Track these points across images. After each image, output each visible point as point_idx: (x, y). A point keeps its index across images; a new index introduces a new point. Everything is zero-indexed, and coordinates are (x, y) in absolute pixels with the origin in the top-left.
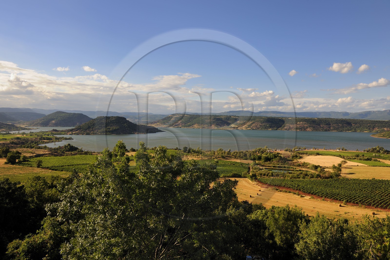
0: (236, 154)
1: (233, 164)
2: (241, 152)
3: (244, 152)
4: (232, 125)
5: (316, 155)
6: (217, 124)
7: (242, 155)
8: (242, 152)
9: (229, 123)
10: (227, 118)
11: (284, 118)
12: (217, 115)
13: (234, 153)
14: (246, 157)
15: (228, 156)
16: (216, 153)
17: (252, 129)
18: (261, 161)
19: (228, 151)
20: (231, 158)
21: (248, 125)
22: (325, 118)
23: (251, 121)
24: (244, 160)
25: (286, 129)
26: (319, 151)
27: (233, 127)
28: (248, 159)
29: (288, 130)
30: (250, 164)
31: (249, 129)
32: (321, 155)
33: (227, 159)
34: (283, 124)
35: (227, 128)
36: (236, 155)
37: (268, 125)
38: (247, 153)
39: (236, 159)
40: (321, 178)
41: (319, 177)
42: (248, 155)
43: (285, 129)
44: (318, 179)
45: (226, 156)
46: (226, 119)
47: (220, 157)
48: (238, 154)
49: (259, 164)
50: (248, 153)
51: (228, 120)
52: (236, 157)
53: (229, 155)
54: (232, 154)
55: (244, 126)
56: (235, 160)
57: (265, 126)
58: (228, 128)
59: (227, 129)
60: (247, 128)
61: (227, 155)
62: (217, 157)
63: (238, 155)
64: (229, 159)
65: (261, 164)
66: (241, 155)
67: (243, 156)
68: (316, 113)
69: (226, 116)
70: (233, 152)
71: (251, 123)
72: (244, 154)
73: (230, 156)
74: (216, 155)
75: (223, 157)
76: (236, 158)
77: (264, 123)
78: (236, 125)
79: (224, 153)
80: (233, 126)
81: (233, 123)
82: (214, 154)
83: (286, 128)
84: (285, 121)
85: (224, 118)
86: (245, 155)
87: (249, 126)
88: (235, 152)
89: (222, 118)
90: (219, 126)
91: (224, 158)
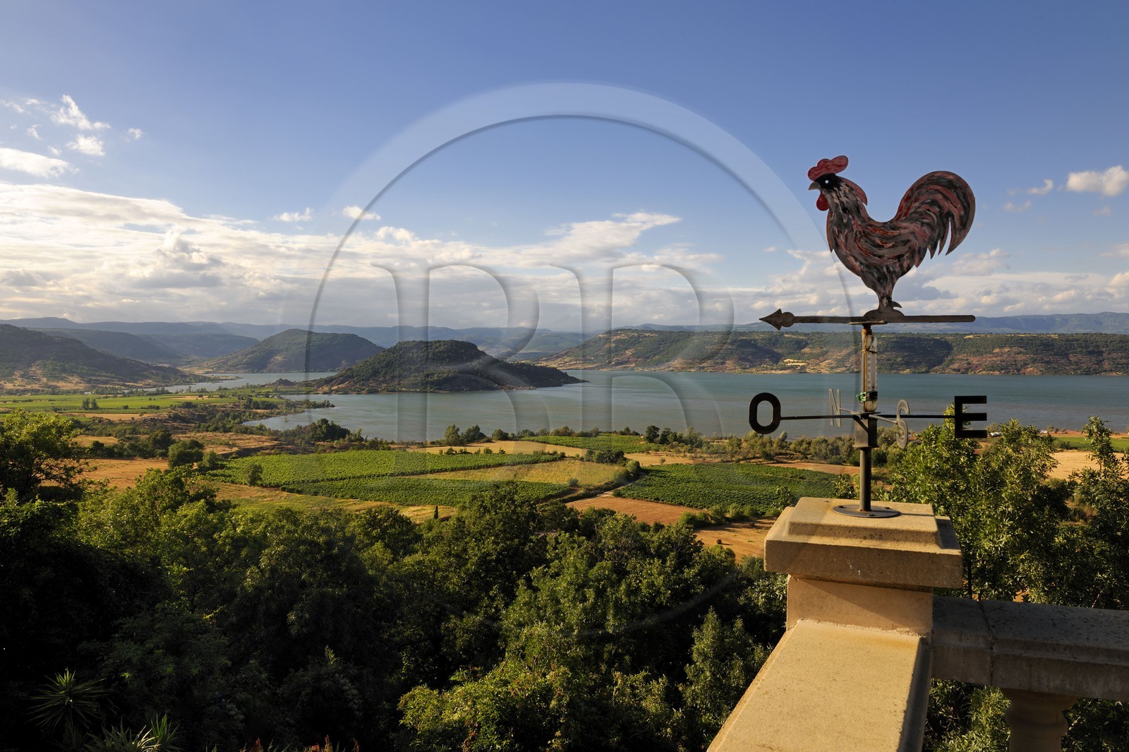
0: (805, 446)
1: (801, 478)
2: (822, 442)
3: (830, 441)
4: (787, 360)
5: (1062, 451)
6: (741, 359)
7: (824, 451)
8: (825, 441)
9: (777, 353)
10: (770, 340)
11: (951, 335)
12: (741, 330)
13: (801, 443)
14: (838, 456)
15: (780, 454)
16: (744, 445)
17: (851, 372)
18: (887, 467)
19: (781, 437)
20: (791, 459)
21: (836, 360)
22: (1084, 334)
23: (847, 347)
24: (831, 464)
25: (959, 370)
26: (1068, 438)
27: (789, 364)
28: (844, 462)
29: (963, 373)
30: (852, 475)
31: (839, 371)
32: (1076, 448)
33: (778, 462)
34: (948, 354)
35: (772, 369)
36: (806, 449)
37: (899, 359)
38: (840, 443)
39: (808, 462)
40: (1086, 520)
41: (1080, 518)
42: (843, 450)
43: (954, 370)
44: (1077, 523)
45: (777, 454)
46: (770, 344)
47: (758, 455)
48: (812, 446)
49: (882, 477)
50: (843, 445)
51: (774, 344)
52: (805, 457)
53: (784, 451)
54: (792, 446)
55: (824, 363)
56: (805, 466)
57: (889, 360)
58: (775, 370)
59: (773, 372)
60: (832, 368)
61: (778, 451)
62: (750, 456)
63: (812, 451)
64: (785, 463)
65: (886, 479)
66: (820, 450)
67: (828, 452)
68: (1051, 320)
69: (768, 332)
70: (794, 442)
71: (845, 352)
72: (830, 447)
73: (788, 452)
74: (746, 451)
75: (768, 457)
76: (807, 458)
77: (887, 353)
78: (799, 359)
79: (768, 444)
80: (790, 362)
81: (790, 355)
82: (740, 448)
83: (956, 366)
84: (954, 344)
85: (762, 340)
86: (835, 450)
87: (841, 362)
88: (802, 441)
89: (755, 340)
90: (746, 363)
91: (771, 460)
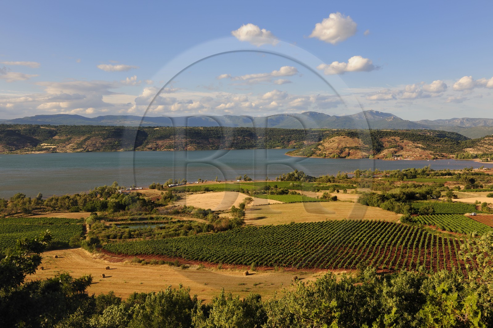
0: (54, 202)
1: (50, 224)
2: (66, 198)
3: (71, 197)
4: (43, 144)
5: (205, 193)
6: (8, 144)
7: (67, 204)
8: (68, 197)
9: (36, 139)
10: (30, 130)
11: (146, 128)
12: (8, 123)
13: (51, 200)
14: (76, 207)
15: (36, 209)
16: (10, 205)
17: (87, 152)
18: (108, 211)
19: (37, 197)
20: (44, 211)
21: (77, 143)
23: (84, 135)
24: (72, 212)
25: (151, 149)
26: (209, 185)
27: (44, 147)
28: (81, 210)
29: (154, 150)
30: (85, 218)
31: (79, 151)
32: (212, 191)
33: (35, 215)
34: (145, 139)
35: (32, 151)
36: (55, 204)
37: (116, 143)
38: (78, 198)
39: (56, 212)
40: (214, 230)
41: (211, 229)
42: (80, 201)
43: (149, 148)
44: (210, 233)
45: (33, 209)
46: (30, 133)
47: (19, 211)
48: (59, 201)
49: (104, 218)
50: (80, 199)
51: (33, 134)
52: (54, 209)
53: (39, 207)
54: (45, 203)
55: (68, 146)
56: (54, 215)
57: (111, 143)
58: (35, 151)
59: (33, 152)
60: (74, 149)
61: (34, 207)
62: (13, 212)
63: (59, 204)
64: (40, 214)
65: (107, 218)
66: (65, 204)
67: (70, 205)
69: (28, 125)
70: (47, 200)
71: (82, 138)
72: (71, 201)
73: (42, 207)
74: (10, 209)
75: (27, 211)
76: (55, 210)
77: (109, 139)
78: (51, 143)
79: (28, 203)
80: (45, 145)
81: (45, 140)
82: (6, 207)
83: (150, 146)
84: (148, 133)
85: (24, 130)
86: (75, 203)
87: (80, 145)
88: (53, 199)
89: (19, 131)
90: (12, 147)
91: (29, 213)
